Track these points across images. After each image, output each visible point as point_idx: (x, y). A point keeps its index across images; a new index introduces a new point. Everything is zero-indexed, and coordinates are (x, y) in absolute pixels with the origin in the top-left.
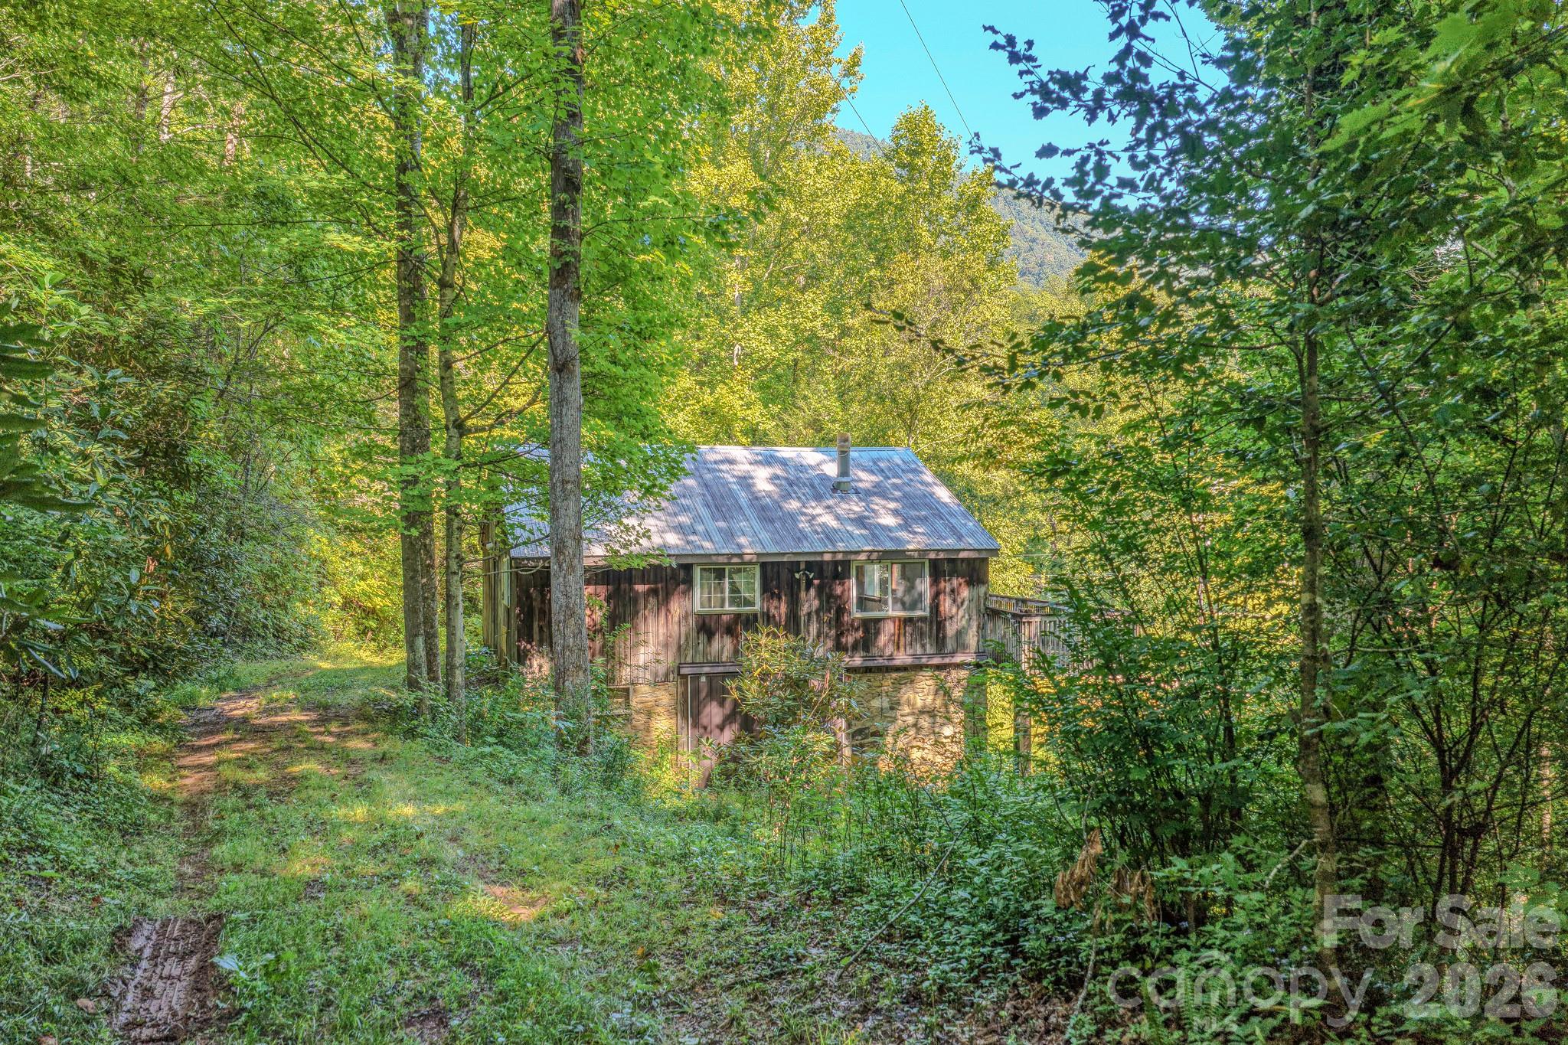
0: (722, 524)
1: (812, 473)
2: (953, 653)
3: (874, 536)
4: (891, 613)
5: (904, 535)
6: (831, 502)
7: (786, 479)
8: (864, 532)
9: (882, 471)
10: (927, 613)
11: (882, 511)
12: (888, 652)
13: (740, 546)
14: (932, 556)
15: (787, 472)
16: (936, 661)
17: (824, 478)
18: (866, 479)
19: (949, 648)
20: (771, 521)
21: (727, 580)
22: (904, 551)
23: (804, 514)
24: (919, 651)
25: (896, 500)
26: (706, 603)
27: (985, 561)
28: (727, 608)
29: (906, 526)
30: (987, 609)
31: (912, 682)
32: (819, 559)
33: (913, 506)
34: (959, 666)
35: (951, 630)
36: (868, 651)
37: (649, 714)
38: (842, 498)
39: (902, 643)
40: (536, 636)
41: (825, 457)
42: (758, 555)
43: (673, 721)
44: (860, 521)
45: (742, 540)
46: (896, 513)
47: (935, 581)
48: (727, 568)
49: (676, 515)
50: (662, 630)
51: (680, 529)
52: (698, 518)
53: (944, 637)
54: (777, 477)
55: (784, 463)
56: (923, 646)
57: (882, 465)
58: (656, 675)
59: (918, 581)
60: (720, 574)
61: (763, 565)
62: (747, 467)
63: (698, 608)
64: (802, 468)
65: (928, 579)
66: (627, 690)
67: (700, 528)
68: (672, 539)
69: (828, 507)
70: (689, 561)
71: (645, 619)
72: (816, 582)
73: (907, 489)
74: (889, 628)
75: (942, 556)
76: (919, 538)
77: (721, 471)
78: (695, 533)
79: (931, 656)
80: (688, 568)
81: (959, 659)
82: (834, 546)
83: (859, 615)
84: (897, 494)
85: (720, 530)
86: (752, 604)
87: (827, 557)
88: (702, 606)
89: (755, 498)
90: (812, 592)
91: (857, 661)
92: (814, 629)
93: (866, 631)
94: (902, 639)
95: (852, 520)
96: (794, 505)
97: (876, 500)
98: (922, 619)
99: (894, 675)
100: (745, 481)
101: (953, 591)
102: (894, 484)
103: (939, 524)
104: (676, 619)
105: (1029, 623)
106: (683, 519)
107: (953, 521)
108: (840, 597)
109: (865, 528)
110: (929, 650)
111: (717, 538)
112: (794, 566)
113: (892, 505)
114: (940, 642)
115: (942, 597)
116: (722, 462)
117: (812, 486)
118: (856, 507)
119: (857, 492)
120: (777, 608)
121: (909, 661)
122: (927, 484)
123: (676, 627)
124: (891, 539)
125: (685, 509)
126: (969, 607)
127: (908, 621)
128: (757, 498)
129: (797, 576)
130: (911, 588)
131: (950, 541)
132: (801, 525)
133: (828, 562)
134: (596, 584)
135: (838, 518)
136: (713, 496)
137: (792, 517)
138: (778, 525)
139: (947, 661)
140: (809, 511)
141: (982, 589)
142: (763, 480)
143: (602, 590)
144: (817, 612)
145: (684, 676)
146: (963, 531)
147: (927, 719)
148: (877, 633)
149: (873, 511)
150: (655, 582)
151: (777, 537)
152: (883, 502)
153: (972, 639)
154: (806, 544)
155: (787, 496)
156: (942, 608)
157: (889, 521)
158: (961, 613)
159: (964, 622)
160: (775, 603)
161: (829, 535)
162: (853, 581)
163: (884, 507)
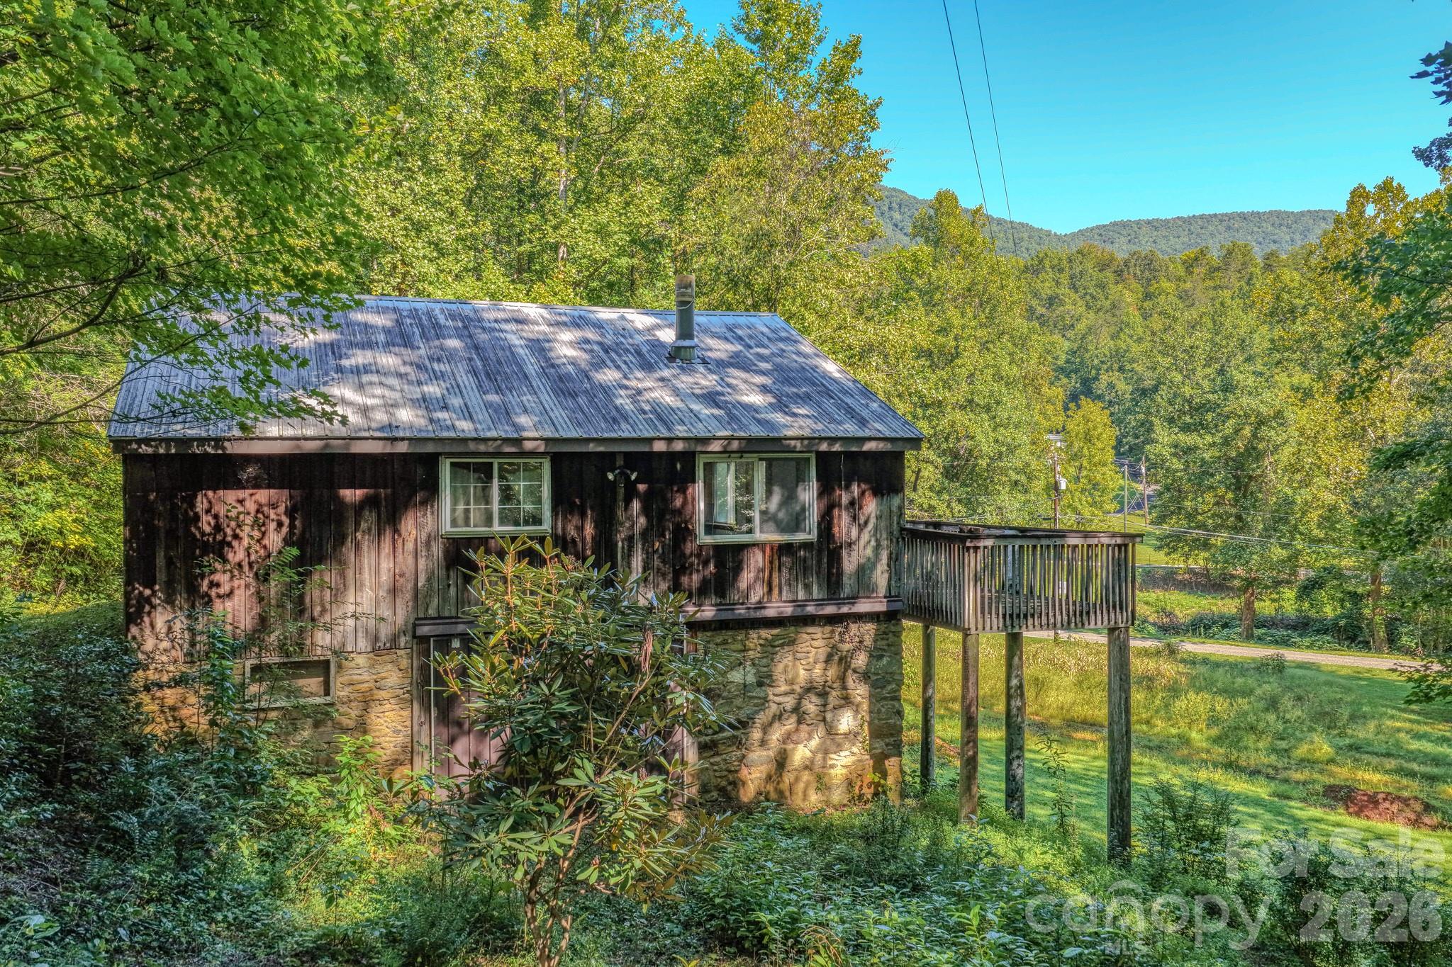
0: (493, 398)
1: (639, 339)
2: (853, 599)
3: (732, 418)
4: (759, 536)
5: (779, 418)
6: (666, 373)
7: (600, 344)
8: (716, 412)
9: (740, 338)
10: (813, 536)
11: (743, 386)
12: (754, 599)
13: (518, 428)
14: (824, 447)
15: (602, 335)
16: (830, 610)
17: (656, 345)
18: (720, 349)
19: (846, 591)
20: (573, 395)
21: (496, 481)
22: (779, 440)
23: (626, 388)
24: (801, 595)
25: (763, 373)
26: (460, 521)
27: (899, 456)
28: (497, 527)
29: (781, 405)
30: (902, 529)
31: (792, 642)
32: (644, 448)
33: (788, 381)
34: (859, 617)
35: (849, 564)
36: (723, 596)
37: (367, 702)
38: (682, 368)
39: (776, 582)
40: (161, 576)
41: (659, 321)
42: (547, 440)
43: (406, 713)
44: (711, 398)
45: (523, 420)
46: (764, 389)
47: (826, 490)
48: (496, 462)
49: (419, 383)
50: (386, 564)
51: (424, 402)
52: (458, 389)
53: (840, 574)
54: (587, 341)
55: (599, 325)
56: (808, 587)
57: (740, 332)
58: (376, 639)
59: (800, 489)
60: (485, 472)
61: (557, 460)
62: (544, 328)
63: (447, 528)
64: (624, 331)
65: (814, 484)
66: (326, 664)
67: (456, 402)
68: (405, 415)
69: (662, 379)
70: (430, 448)
71: (358, 547)
72: (642, 487)
73: (779, 360)
74: (757, 560)
75: (837, 447)
76: (801, 422)
77: (502, 331)
78: (445, 407)
79: (820, 603)
80: (431, 461)
81: (863, 607)
82: (669, 429)
83: (709, 540)
84: (765, 366)
85: (488, 405)
86: (537, 520)
87: (659, 447)
88: (454, 523)
89: (549, 365)
90: (636, 505)
91: (708, 612)
92: (637, 561)
93: (720, 565)
94: (775, 575)
95: (697, 396)
96: (609, 376)
97: (732, 371)
98: (806, 546)
99: (766, 633)
100: (539, 347)
101: (852, 503)
102: (758, 354)
103: (828, 404)
104: (410, 546)
105: (976, 548)
106: (433, 390)
107: (849, 401)
108: (679, 512)
109: (719, 407)
110: (816, 593)
111: (482, 415)
112: (607, 460)
113: (759, 380)
114: (833, 582)
115: (836, 512)
116: (507, 321)
117: (639, 353)
118: (706, 380)
119: (704, 362)
120: (580, 529)
121: (788, 610)
122: (806, 356)
123: (410, 561)
124: (759, 421)
125: (438, 377)
126: (876, 528)
127: (785, 549)
128: (553, 366)
129: (611, 477)
130: (789, 498)
131: (847, 426)
132: (619, 402)
133: (660, 454)
134: (269, 487)
135: (676, 392)
136: (484, 360)
137: (606, 390)
138: (582, 400)
139: (845, 609)
140: (633, 383)
141: (896, 501)
142: (566, 347)
143: (281, 497)
144: (645, 534)
145: (424, 640)
146: (865, 413)
147: (814, 699)
148: (738, 569)
149: (729, 385)
150: (375, 486)
151: (580, 416)
152: (744, 375)
153: (880, 577)
154: (624, 426)
155: (599, 365)
156: (836, 530)
157: (756, 399)
158: (865, 536)
159: (869, 552)
160: (576, 520)
161: (661, 415)
162: (699, 488)
163: (746, 381)
